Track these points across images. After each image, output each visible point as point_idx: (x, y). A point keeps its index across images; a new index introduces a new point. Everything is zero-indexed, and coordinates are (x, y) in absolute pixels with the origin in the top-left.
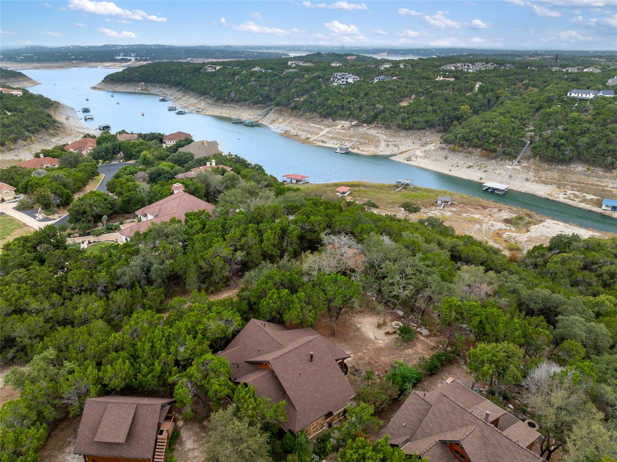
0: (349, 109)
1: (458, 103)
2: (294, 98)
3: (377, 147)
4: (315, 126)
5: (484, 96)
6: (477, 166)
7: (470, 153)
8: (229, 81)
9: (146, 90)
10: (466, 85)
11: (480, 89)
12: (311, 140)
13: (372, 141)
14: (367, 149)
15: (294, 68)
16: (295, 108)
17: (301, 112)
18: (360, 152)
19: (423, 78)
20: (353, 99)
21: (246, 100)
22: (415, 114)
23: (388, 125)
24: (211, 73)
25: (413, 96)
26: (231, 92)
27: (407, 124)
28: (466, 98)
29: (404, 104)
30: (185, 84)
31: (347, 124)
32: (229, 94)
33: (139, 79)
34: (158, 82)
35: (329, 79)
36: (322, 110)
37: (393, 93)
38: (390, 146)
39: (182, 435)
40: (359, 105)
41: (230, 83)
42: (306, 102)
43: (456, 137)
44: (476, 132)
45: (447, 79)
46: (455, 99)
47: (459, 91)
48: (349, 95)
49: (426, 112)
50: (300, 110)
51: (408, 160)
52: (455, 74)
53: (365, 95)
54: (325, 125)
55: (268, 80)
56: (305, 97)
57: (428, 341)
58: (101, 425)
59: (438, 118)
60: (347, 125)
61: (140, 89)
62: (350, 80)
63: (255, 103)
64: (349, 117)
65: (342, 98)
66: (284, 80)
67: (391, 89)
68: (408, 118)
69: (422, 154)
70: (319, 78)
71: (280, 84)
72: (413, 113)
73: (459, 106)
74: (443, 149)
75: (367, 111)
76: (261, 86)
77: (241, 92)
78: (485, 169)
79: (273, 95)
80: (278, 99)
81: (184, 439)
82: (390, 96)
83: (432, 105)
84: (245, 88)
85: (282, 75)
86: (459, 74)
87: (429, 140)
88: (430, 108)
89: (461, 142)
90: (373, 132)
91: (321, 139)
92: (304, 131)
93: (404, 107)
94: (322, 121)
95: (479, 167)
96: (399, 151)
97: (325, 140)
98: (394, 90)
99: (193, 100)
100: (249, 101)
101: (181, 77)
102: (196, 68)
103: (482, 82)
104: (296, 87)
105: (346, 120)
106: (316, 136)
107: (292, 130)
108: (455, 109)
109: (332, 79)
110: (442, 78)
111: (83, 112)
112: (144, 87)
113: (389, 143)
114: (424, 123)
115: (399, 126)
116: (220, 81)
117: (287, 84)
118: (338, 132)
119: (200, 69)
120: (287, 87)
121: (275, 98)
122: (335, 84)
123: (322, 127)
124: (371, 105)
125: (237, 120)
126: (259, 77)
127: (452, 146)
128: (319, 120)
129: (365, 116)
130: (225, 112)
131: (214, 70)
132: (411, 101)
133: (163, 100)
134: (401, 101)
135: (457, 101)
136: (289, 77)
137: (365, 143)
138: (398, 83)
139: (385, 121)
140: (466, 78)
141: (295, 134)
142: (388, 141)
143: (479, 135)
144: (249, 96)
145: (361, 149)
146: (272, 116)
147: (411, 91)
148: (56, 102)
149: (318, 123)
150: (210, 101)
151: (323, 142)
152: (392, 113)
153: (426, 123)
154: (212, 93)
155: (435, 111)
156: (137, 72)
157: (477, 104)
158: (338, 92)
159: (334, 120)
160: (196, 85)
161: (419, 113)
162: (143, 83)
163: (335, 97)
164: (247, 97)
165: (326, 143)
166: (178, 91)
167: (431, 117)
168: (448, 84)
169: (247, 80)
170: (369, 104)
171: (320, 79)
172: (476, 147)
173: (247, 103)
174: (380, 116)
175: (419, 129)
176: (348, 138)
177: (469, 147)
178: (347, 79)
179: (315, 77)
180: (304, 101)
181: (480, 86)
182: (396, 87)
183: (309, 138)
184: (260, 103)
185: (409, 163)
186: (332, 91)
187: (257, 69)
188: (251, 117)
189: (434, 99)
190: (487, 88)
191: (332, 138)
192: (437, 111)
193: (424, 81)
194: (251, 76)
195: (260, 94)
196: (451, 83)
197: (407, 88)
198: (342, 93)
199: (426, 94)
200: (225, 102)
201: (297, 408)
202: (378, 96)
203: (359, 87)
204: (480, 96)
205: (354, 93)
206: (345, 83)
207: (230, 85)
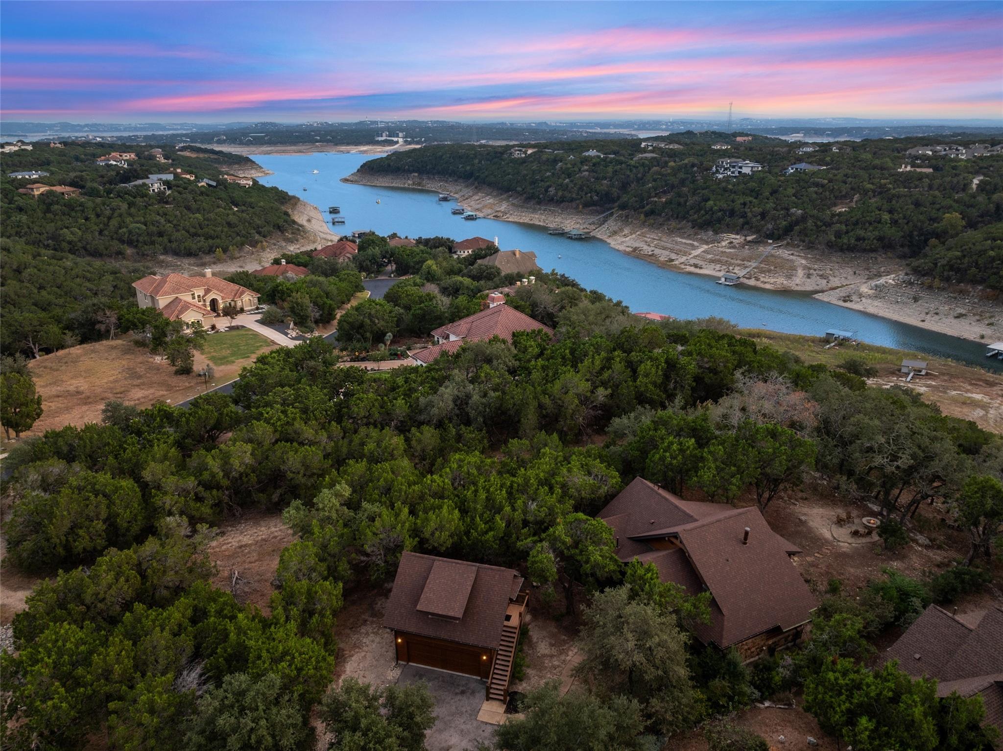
0: (744, 215)
1: (938, 210)
2: (650, 197)
3: (789, 277)
4: (684, 241)
5: (989, 199)
6: (974, 315)
7: (961, 292)
8: (547, 170)
9: (419, 184)
10: (955, 180)
11: (982, 187)
12: (676, 262)
13: (782, 267)
14: (772, 281)
15: (652, 152)
16: (651, 213)
17: (661, 220)
18: (759, 284)
19: (875, 167)
20: (751, 199)
21: (572, 200)
22: (860, 226)
23: (811, 242)
24: (518, 159)
25: (856, 197)
26: (549, 187)
27: (845, 241)
28: (954, 200)
29: (841, 209)
30: (478, 177)
31: (738, 239)
32: (546, 191)
33: (411, 168)
34: (439, 173)
35: (710, 169)
36: (696, 216)
37: (821, 190)
38: (813, 277)
39: (531, 633)
40: (761, 210)
41: (548, 174)
42: (671, 203)
43: (936, 264)
44: (975, 257)
45: (918, 170)
46: (934, 203)
47: (942, 189)
48: (743, 194)
49: (879, 222)
50: (660, 215)
51: (845, 301)
52: (934, 162)
53: (771, 194)
54: (701, 239)
55: (610, 169)
56: (669, 196)
57: (930, 554)
58: (426, 589)
59: (901, 233)
60: (737, 241)
61: (410, 182)
62: (746, 170)
63: (586, 205)
64: (742, 228)
65: (732, 197)
66: (634, 170)
67: (817, 185)
68: (847, 232)
69: (871, 292)
70: (693, 166)
71: (628, 176)
72: (856, 223)
73: (940, 213)
74: (911, 284)
75: (775, 219)
76: (597, 179)
77: (565, 188)
78: (991, 321)
79: (615, 191)
80: (625, 198)
81: (535, 640)
82: (814, 196)
83: (890, 212)
84: (572, 181)
85: (632, 163)
86: (941, 163)
87: (882, 269)
88: (886, 217)
89: (946, 273)
90: (784, 253)
91: (692, 261)
92: (665, 249)
93: (840, 214)
94: (696, 234)
95: (977, 317)
96: (830, 286)
97: (700, 263)
98: (823, 186)
99: (490, 200)
100: (578, 202)
101: (473, 165)
102: (496, 153)
103: (985, 175)
104: (655, 180)
105: (737, 234)
106: (685, 258)
107: (645, 247)
108: (933, 220)
109: (714, 169)
110: (909, 168)
111: (331, 212)
112: (417, 180)
113: (812, 271)
114: (875, 241)
115: (830, 245)
116: (534, 171)
117: (640, 176)
118: (722, 252)
119: (502, 153)
120: (638, 180)
121: (619, 198)
122: (720, 176)
123: (695, 243)
124: (782, 209)
125: (556, 230)
126: (594, 165)
127: (927, 280)
128: (691, 232)
129: (770, 226)
130: (538, 218)
131: (523, 156)
132: (853, 205)
133: (445, 199)
134: (835, 205)
135: (938, 206)
136: (643, 165)
137: (769, 271)
138: (831, 176)
139: (806, 235)
140: (954, 168)
141: (650, 253)
142: (810, 269)
143: (981, 261)
144: (578, 194)
145: (762, 279)
146: (612, 224)
147: (852, 189)
148: (294, 197)
149: (688, 237)
150: (515, 201)
151: (696, 266)
152: (819, 223)
153: (878, 240)
154: (519, 189)
155: (895, 222)
156: (409, 157)
157: (974, 213)
158: (724, 189)
159: (716, 232)
160: (495, 176)
161: (867, 224)
162: (416, 174)
163: (720, 197)
164: (574, 196)
165: (701, 268)
166: (467, 186)
167: (890, 232)
168: (921, 177)
169: (576, 169)
170: (779, 207)
171: (695, 169)
172: (974, 282)
173: (574, 204)
174: (797, 228)
175: (865, 251)
176: (739, 262)
177: (959, 282)
178: (741, 168)
179: (686, 165)
180: (666, 203)
181: (981, 181)
182: (826, 181)
183: (672, 260)
184: (594, 204)
185: (848, 305)
186: (715, 187)
187: (592, 153)
188: (578, 226)
189: (894, 202)
190: (996, 185)
191: (712, 261)
192: (900, 221)
193: (877, 173)
194: (582, 163)
195: (596, 191)
196: (927, 175)
197: (845, 183)
198: (731, 190)
199: (880, 193)
200: (539, 203)
201: (724, 611)
202: (794, 195)
203: (761, 181)
204: (981, 198)
205: (752, 191)
206: (736, 174)
207: (548, 177)
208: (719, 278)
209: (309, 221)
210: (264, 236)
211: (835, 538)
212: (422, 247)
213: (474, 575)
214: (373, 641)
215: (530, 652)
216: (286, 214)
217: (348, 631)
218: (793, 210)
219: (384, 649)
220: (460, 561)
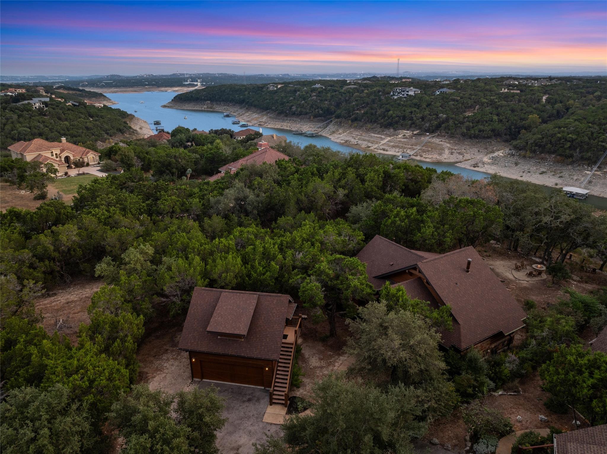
0: (411, 119)
1: (525, 113)
2: (354, 111)
3: (440, 154)
4: (376, 135)
5: (553, 107)
6: (551, 172)
7: (542, 159)
8: (290, 96)
9: (211, 108)
10: (533, 97)
11: (548, 101)
12: (372, 148)
13: (436, 149)
14: (430, 156)
15: (354, 85)
16: (355, 120)
17: (361, 124)
18: (422, 159)
19: (487, 90)
20: (415, 109)
21: (306, 114)
22: (480, 123)
23: (452, 133)
24: (272, 91)
25: (477, 107)
26: (292, 106)
27: (473, 132)
28: (534, 108)
29: (469, 114)
30: (248, 102)
31: (408, 133)
32: (291, 108)
33: (206, 98)
34: (223, 101)
35: (389, 93)
36: (382, 120)
37: (456, 103)
38: (454, 154)
39: (303, 351)
40: (421, 115)
41: (291, 98)
42: (367, 113)
43: (527, 143)
44: (550, 138)
45: (512, 91)
46: (522, 110)
47: (526, 102)
48: (410, 106)
49: (492, 121)
50: (360, 121)
51: (474, 167)
52: (520, 87)
53: (427, 106)
54: (386, 134)
55: (329, 95)
56: (366, 110)
57: (583, 286)
58: (214, 314)
59: (504, 127)
60: (408, 134)
61: (205, 107)
62: (411, 93)
63: (315, 116)
64: (411, 127)
65: (403, 109)
66: (344, 95)
67: (453, 100)
68: (473, 127)
69: (490, 161)
70: (379, 92)
71: (340, 99)
72: (478, 122)
73: (526, 116)
74: (513, 155)
75: (430, 121)
76: (321, 100)
77: (302, 106)
78: (561, 175)
79: (333, 108)
80: (339, 112)
81: (307, 356)
82: (453, 106)
83: (497, 115)
84: (306, 102)
85: (342, 91)
86: (524, 88)
87: (495, 148)
88: (495, 118)
89: (533, 148)
90: (437, 141)
91: (382, 147)
92: (364, 140)
93: (468, 117)
94: (383, 131)
95: (553, 173)
96: (464, 159)
97: (386, 148)
98: (457, 101)
99: (255, 116)
100: (310, 114)
101: (245, 95)
102: (258, 87)
103: (549, 94)
104: (357, 101)
105: (408, 130)
106: (377, 145)
107: (353, 140)
108: (522, 119)
109: (392, 94)
110: (506, 90)
111: (155, 124)
112: (210, 105)
113: (453, 151)
114: (490, 132)
115: (464, 135)
116: (282, 98)
117: (347, 98)
118: (399, 141)
119: (262, 88)
120: (346, 101)
121: (335, 112)
122: (396, 97)
123: (383, 137)
124: (434, 115)
125: (297, 131)
126: (319, 92)
127: (522, 152)
128: (380, 130)
129: (427, 125)
130: (286, 125)
131: (275, 89)
132: (476, 111)
133: (227, 116)
134: (465, 112)
135: (524, 112)
136: (349, 92)
137: (428, 151)
138: (461, 95)
139: (449, 130)
140: (531, 90)
141: (356, 143)
142: (452, 149)
143: (553, 140)
144: (310, 110)
145: (424, 156)
146: (331, 127)
147: (475, 102)
149: (378, 133)
150: (271, 115)
151: (384, 150)
153: (492, 131)
154: (274, 108)
155: (500, 121)
156: (204, 91)
157: (545, 115)
158: (398, 104)
159: (395, 130)
160: (258, 101)
161: (485, 122)
162: (209, 102)
163: (396, 109)
164: (308, 111)
165: (387, 151)
166: (241, 108)
167: (498, 126)
168: (514, 95)
169: (308, 95)
170: (432, 114)
171: (381, 93)
172: (550, 152)
173: (308, 116)
174: (443, 125)
175: (484, 138)
176: (410, 146)
177: (541, 153)
178: (408, 92)
179: (375, 91)
180: (364, 113)
181: (547, 98)
182: (459, 98)
183: (369, 147)
184: (320, 116)
185: (476, 169)
186: (393, 103)
187: (318, 86)
188: (311, 129)
189: (499, 109)
190: (556, 100)
191: (393, 147)
192: (504, 120)
193: (489, 93)
194: (311, 91)
195: (321, 108)
196: (517, 94)
197: (470, 98)
198: (403, 105)
199: (491, 105)
200: (286, 116)
201: (459, 321)
202: (440, 106)
203: (421, 99)
204: (548, 107)
205: (415, 105)
206: (405, 96)
207: (291, 100)
208: (399, 157)
209: (141, 128)
210: (111, 136)
211: (516, 278)
212: (213, 135)
213: (256, 301)
214: (172, 365)
215: (304, 365)
216: (125, 123)
217: (152, 359)
218: (441, 115)
219: (182, 371)
220: (243, 292)
